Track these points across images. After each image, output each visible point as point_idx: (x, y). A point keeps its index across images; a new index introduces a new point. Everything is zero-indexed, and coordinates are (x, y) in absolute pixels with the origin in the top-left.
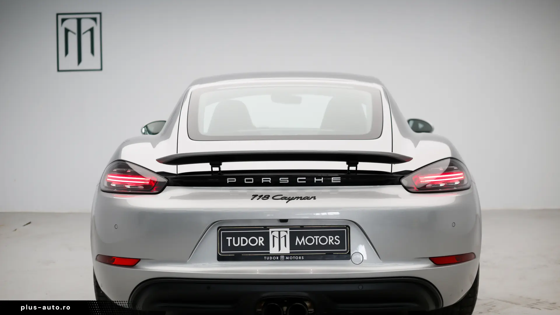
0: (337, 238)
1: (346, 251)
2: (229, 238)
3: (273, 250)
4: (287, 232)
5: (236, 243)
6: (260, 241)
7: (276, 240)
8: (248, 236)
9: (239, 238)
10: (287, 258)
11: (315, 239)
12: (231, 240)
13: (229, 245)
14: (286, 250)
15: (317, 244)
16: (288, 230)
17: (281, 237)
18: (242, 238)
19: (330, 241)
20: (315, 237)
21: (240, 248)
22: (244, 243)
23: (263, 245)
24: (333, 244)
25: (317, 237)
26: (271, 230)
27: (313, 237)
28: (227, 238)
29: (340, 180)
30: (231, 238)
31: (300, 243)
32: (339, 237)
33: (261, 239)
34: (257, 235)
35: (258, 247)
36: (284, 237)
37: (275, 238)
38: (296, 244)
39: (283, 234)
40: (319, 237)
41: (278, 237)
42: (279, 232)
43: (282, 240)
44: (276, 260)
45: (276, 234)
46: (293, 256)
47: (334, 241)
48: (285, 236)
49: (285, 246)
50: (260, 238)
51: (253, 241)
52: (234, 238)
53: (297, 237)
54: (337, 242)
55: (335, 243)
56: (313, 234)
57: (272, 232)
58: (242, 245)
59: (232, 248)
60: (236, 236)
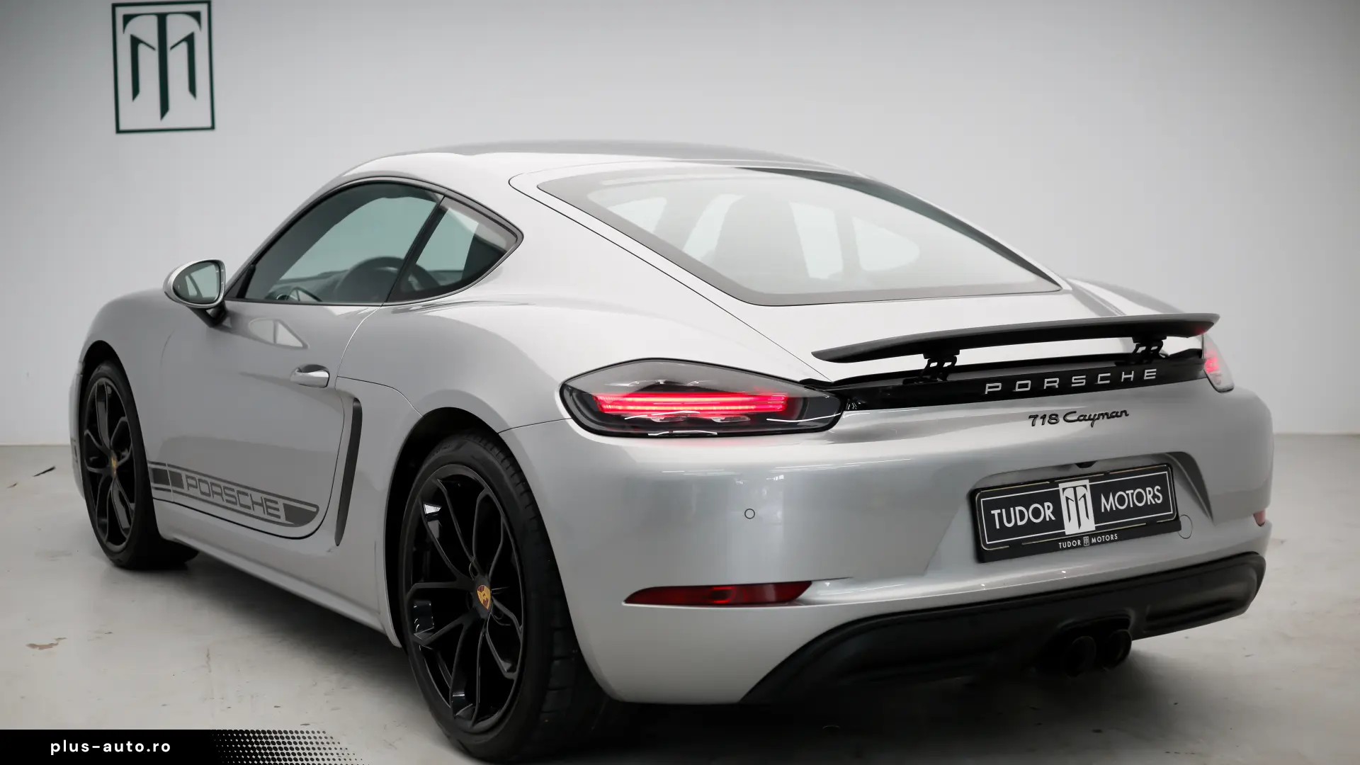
0: (1158, 490)
1: (1171, 516)
2: (996, 512)
3: (1070, 528)
4: (1085, 486)
5: (1009, 521)
6: (1047, 512)
7: (1072, 504)
8: (1026, 502)
9: (1012, 509)
10: (1094, 541)
11: (1128, 495)
12: (1000, 515)
13: (998, 527)
14: (1089, 525)
15: (1132, 506)
16: (1086, 482)
17: (1078, 498)
18: (1018, 508)
19: (1150, 497)
20: (1127, 492)
21: (1017, 530)
22: (1022, 519)
23: (1053, 518)
24: (1154, 503)
25: (1129, 492)
26: (1061, 486)
27: (1125, 492)
28: (993, 512)
29: (1155, 374)
30: (999, 511)
31: (1108, 508)
32: (1159, 488)
33: (1049, 508)
34: (1041, 499)
35: (1046, 525)
36: (1083, 499)
37: (1070, 501)
38: (1103, 511)
39: (1081, 491)
40: (1132, 491)
41: (1074, 499)
42: (1075, 488)
43: (1081, 503)
44: (1077, 546)
45: (1069, 493)
46: (1101, 534)
47: (1155, 496)
48: (1084, 496)
49: (1087, 516)
50: (1046, 504)
51: (1036, 513)
52: (1004, 510)
53: (1102, 496)
54: (1159, 498)
55: (1156, 499)
56: (1125, 486)
57: (1064, 489)
58: (1020, 523)
59: (1005, 532)
60: (1007, 504)
